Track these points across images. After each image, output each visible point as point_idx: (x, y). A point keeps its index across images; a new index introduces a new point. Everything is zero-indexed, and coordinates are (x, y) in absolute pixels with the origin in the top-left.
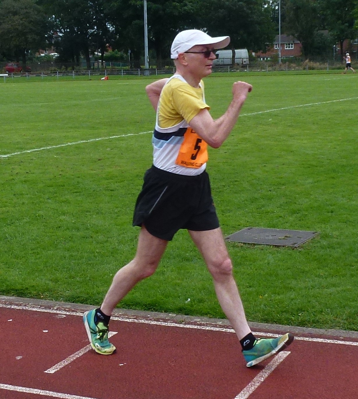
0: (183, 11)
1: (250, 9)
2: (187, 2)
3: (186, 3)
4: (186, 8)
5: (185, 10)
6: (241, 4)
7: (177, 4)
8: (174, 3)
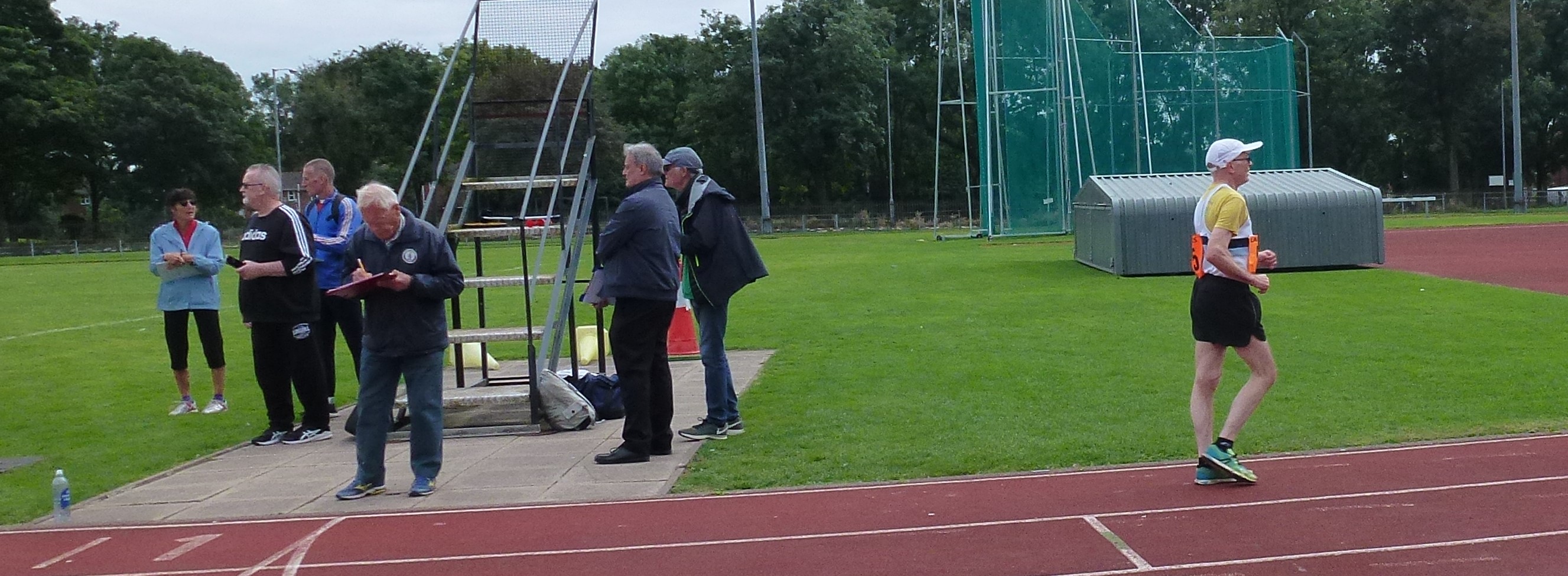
0: (50, 119)
1: (209, 117)
2: (60, 100)
3: (57, 102)
4: (57, 112)
5: (54, 116)
6: (189, 108)
7: (35, 103)
8: (27, 101)
